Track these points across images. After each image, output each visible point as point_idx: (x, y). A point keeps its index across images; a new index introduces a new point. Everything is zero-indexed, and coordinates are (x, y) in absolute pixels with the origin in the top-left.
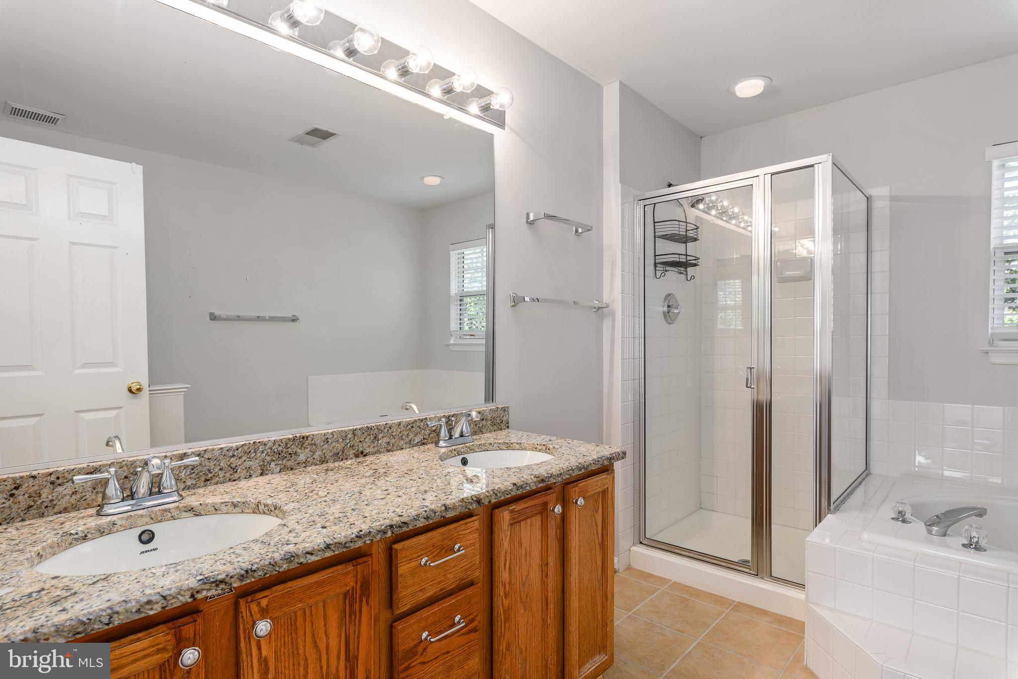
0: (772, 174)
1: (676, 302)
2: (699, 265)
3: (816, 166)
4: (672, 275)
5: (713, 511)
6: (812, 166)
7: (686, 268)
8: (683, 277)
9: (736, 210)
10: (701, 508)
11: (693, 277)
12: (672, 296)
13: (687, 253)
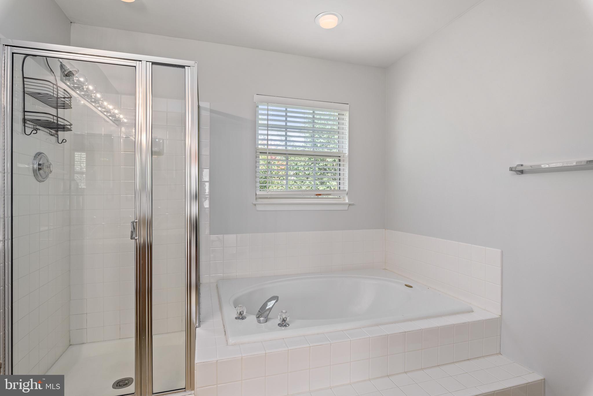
0: (153, 63)
1: (48, 161)
2: (72, 130)
3: (186, 68)
4: (43, 134)
5: (83, 343)
6: (183, 67)
7: (57, 131)
8: (54, 139)
9: (99, 96)
10: (71, 345)
11: (64, 141)
12: (42, 155)
13: (58, 116)
